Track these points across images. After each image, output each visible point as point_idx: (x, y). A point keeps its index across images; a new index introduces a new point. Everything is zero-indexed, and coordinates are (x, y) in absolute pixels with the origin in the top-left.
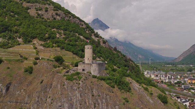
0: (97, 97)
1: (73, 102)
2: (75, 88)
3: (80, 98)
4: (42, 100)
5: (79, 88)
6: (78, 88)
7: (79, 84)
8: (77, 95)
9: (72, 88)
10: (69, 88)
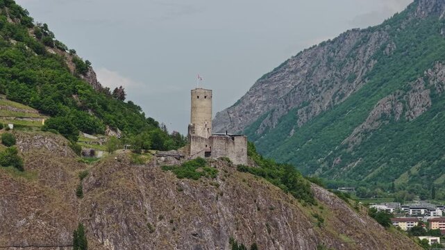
0: (268, 212)
1: (219, 226)
2: (214, 194)
3: (230, 215)
4: (139, 227)
5: (222, 195)
6: (219, 195)
7: (217, 186)
8: (223, 209)
9: (206, 196)
10: (198, 195)
